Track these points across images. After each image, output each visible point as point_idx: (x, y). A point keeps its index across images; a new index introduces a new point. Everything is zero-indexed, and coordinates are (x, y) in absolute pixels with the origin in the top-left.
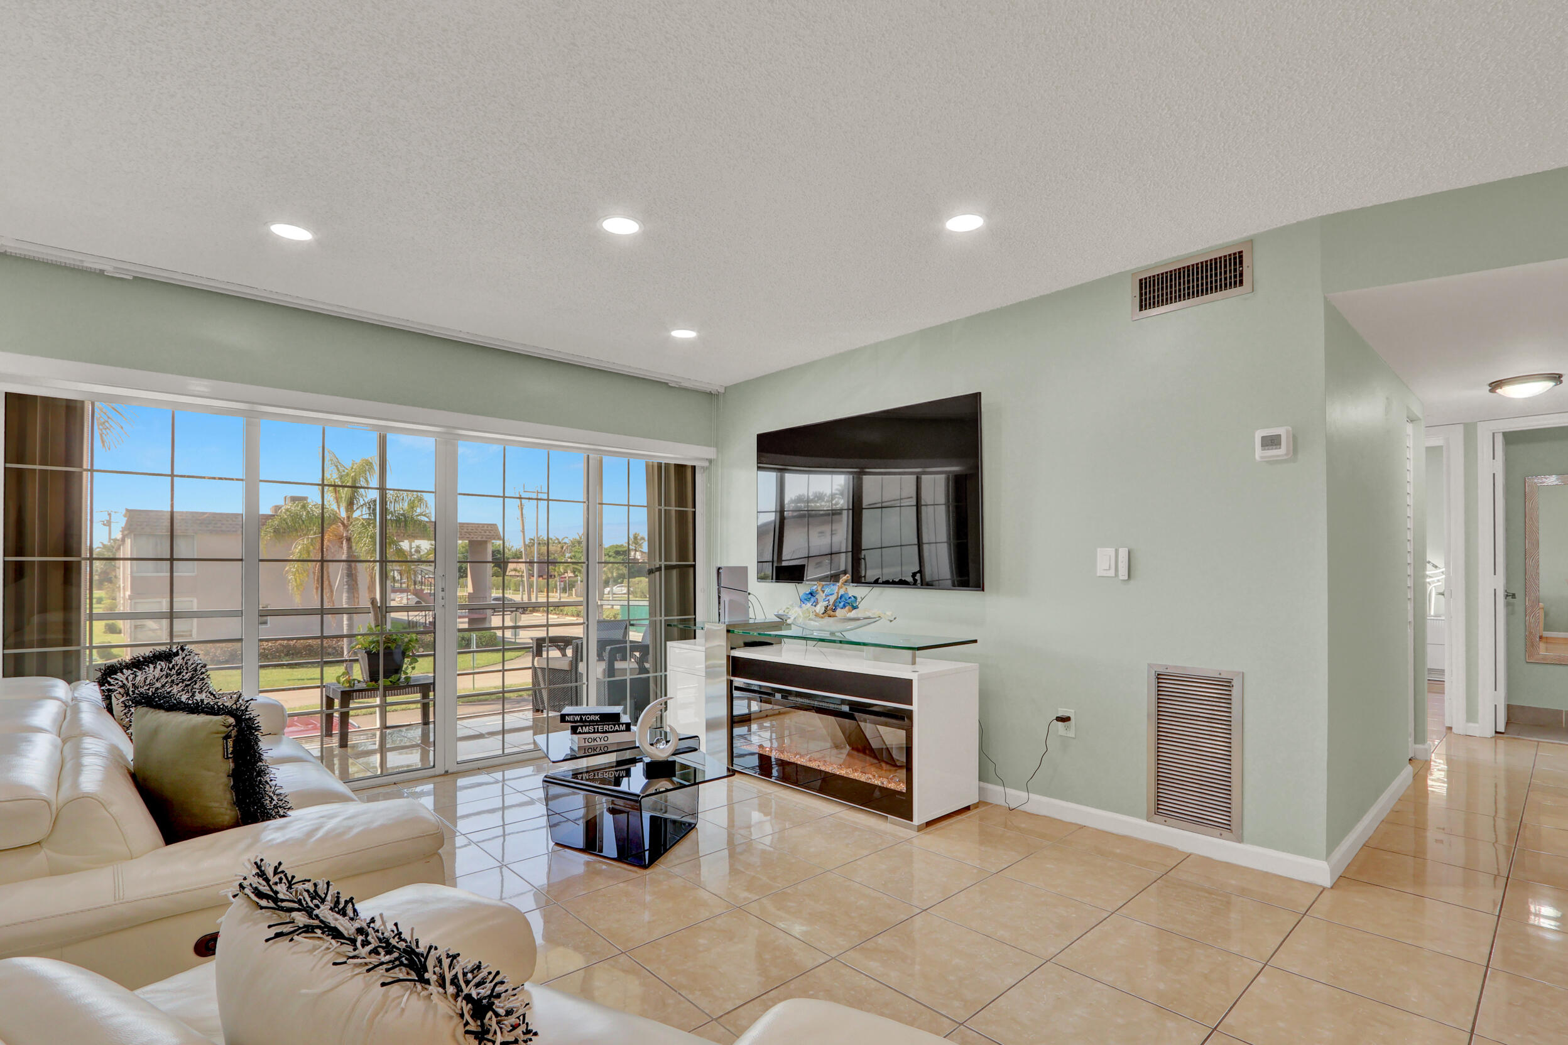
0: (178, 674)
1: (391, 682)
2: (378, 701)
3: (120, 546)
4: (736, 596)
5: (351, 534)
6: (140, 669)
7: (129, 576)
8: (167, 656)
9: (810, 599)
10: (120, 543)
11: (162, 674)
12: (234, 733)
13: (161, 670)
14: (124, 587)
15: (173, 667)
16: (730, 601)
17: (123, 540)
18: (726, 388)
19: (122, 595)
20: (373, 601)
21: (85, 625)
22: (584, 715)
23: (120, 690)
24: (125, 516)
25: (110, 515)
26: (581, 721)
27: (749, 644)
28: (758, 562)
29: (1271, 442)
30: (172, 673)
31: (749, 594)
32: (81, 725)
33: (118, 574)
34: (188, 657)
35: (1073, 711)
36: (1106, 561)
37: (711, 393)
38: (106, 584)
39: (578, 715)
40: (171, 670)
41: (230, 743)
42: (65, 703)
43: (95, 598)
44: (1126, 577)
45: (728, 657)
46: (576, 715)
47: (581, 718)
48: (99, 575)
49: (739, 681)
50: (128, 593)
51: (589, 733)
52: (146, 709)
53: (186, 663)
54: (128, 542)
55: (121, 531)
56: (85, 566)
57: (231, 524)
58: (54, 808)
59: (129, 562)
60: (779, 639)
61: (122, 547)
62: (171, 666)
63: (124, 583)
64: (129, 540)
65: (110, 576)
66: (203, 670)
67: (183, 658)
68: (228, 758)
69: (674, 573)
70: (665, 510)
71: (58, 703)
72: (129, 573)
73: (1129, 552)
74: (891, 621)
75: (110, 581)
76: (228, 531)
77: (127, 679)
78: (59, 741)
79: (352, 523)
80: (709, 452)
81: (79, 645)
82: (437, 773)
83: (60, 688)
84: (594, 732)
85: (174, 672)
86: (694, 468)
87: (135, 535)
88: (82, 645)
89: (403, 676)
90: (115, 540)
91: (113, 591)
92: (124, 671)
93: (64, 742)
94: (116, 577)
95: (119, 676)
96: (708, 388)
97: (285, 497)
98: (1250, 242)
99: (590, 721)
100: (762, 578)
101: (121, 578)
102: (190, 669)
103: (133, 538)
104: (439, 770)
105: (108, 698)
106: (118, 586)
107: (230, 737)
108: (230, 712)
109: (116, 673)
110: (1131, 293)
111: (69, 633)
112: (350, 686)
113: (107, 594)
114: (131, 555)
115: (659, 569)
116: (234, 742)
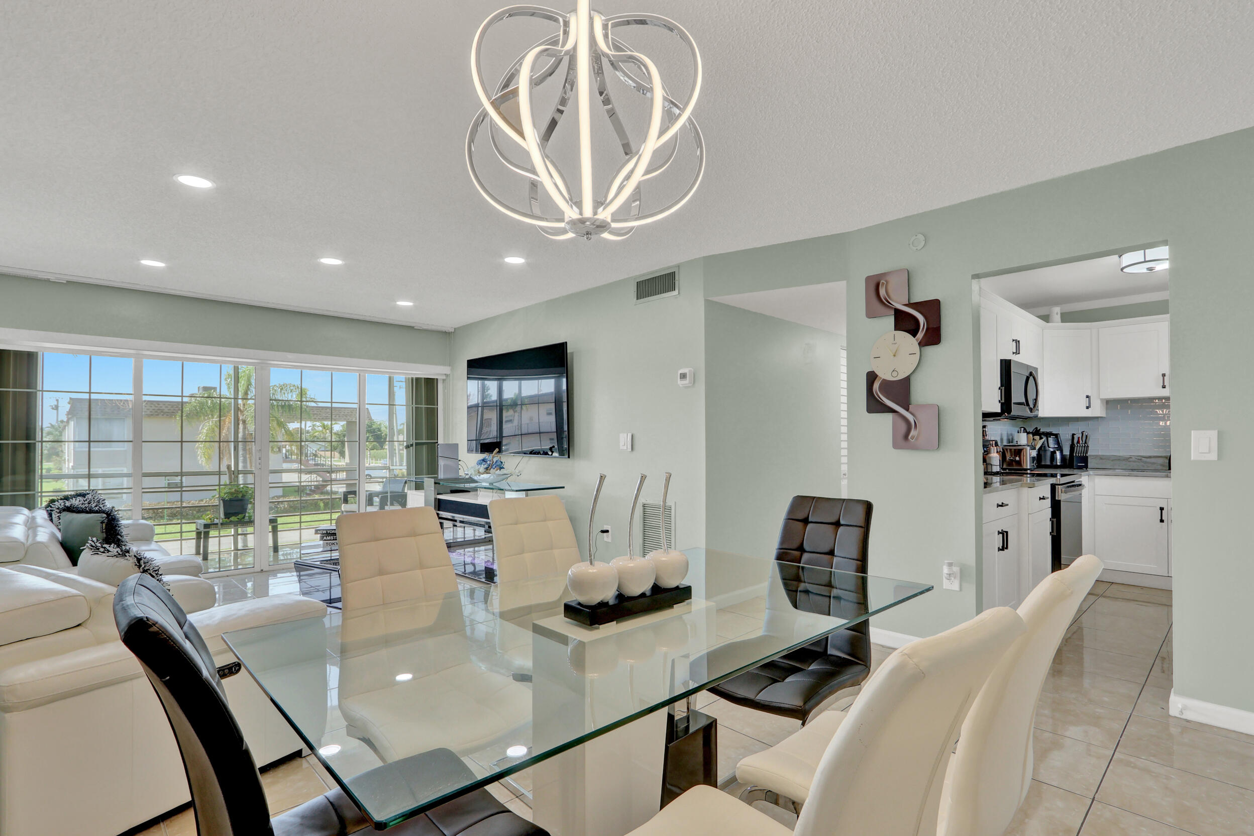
0: (89, 503)
1: (238, 519)
2: (232, 531)
3: (65, 426)
4: (449, 462)
5: (246, 417)
6: (68, 500)
7: (72, 451)
8: (84, 495)
9: (482, 463)
10: (65, 424)
11: (80, 503)
12: (106, 521)
13: (79, 501)
14: (68, 460)
15: (86, 500)
16: (444, 465)
17: (68, 422)
18: (455, 329)
19: (67, 466)
20: (229, 467)
21: (38, 480)
22: (328, 530)
23: (57, 510)
24: (69, 403)
25: (57, 400)
26: (327, 533)
27: (454, 491)
28: (468, 440)
29: (683, 376)
30: (85, 503)
31: (460, 461)
32: (37, 523)
33: (63, 450)
34: (95, 495)
35: (610, 527)
36: (624, 440)
37: (446, 332)
38: (54, 457)
39: (325, 530)
40: (85, 501)
41: (104, 525)
42: (28, 517)
43: (45, 469)
44: (631, 450)
45: (435, 499)
46: (324, 530)
47: (327, 532)
48: (48, 450)
49: (444, 514)
50: (71, 464)
51: (331, 540)
52: (67, 513)
53: (94, 498)
54: (72, 423)
55: (66, 415)
56: (38, 445)
57: (154, 409)
58: (25, 546)
59: (72, 443)
60: (475, 489)
61: (67, 427)
62: (85, 499)
63: (68, 456)
64: (73, 422)
65: (57, 451)
66: (103, 502)
67: (92, 496)
68: (103, 532)
69: (425, 447)
70: (416, 407)
71: (25, 516)
72: (72, 448)
73: (632, 436)
74: (518, 476)
75: (57, 455)
76: (152, 415)
77: (60, 505)
78: (26, 529)
79: (246, 409)
80: (446, 370)
81: (34, 490)
82: (256, 571)
83: (26, 511)
84: (334, 540)
85: (86, 502)
86: (437, 379)
87: (77, 418)
88: (36, 491)
89: (247, 515)
90: (62, 422)
91: (60, 462)
92: (59, 501)
93: (29, 529)
94: (62, 451)
95: (56, 503)
96: (444, 329)
97: (199, 388)
98: (678, 266)
99: (332, 534)
100: (470, 450)
101: (66, 451)
102: (95, 501)
103: (75, 421)
104: (257, 569)
105: (50, 515)
106: (63, 459)
107: (104, 523)
108: (106, 513)
109: (55, 502)
110: (633, 289)
111: (29, 484)
112: (211, 522)
113: (55, 465)
114: (74, 439)
115: (412, 445)
116: (106, 525)
